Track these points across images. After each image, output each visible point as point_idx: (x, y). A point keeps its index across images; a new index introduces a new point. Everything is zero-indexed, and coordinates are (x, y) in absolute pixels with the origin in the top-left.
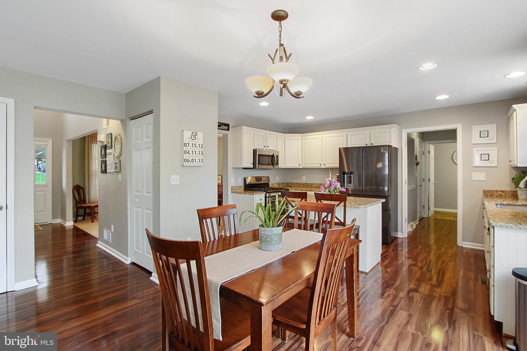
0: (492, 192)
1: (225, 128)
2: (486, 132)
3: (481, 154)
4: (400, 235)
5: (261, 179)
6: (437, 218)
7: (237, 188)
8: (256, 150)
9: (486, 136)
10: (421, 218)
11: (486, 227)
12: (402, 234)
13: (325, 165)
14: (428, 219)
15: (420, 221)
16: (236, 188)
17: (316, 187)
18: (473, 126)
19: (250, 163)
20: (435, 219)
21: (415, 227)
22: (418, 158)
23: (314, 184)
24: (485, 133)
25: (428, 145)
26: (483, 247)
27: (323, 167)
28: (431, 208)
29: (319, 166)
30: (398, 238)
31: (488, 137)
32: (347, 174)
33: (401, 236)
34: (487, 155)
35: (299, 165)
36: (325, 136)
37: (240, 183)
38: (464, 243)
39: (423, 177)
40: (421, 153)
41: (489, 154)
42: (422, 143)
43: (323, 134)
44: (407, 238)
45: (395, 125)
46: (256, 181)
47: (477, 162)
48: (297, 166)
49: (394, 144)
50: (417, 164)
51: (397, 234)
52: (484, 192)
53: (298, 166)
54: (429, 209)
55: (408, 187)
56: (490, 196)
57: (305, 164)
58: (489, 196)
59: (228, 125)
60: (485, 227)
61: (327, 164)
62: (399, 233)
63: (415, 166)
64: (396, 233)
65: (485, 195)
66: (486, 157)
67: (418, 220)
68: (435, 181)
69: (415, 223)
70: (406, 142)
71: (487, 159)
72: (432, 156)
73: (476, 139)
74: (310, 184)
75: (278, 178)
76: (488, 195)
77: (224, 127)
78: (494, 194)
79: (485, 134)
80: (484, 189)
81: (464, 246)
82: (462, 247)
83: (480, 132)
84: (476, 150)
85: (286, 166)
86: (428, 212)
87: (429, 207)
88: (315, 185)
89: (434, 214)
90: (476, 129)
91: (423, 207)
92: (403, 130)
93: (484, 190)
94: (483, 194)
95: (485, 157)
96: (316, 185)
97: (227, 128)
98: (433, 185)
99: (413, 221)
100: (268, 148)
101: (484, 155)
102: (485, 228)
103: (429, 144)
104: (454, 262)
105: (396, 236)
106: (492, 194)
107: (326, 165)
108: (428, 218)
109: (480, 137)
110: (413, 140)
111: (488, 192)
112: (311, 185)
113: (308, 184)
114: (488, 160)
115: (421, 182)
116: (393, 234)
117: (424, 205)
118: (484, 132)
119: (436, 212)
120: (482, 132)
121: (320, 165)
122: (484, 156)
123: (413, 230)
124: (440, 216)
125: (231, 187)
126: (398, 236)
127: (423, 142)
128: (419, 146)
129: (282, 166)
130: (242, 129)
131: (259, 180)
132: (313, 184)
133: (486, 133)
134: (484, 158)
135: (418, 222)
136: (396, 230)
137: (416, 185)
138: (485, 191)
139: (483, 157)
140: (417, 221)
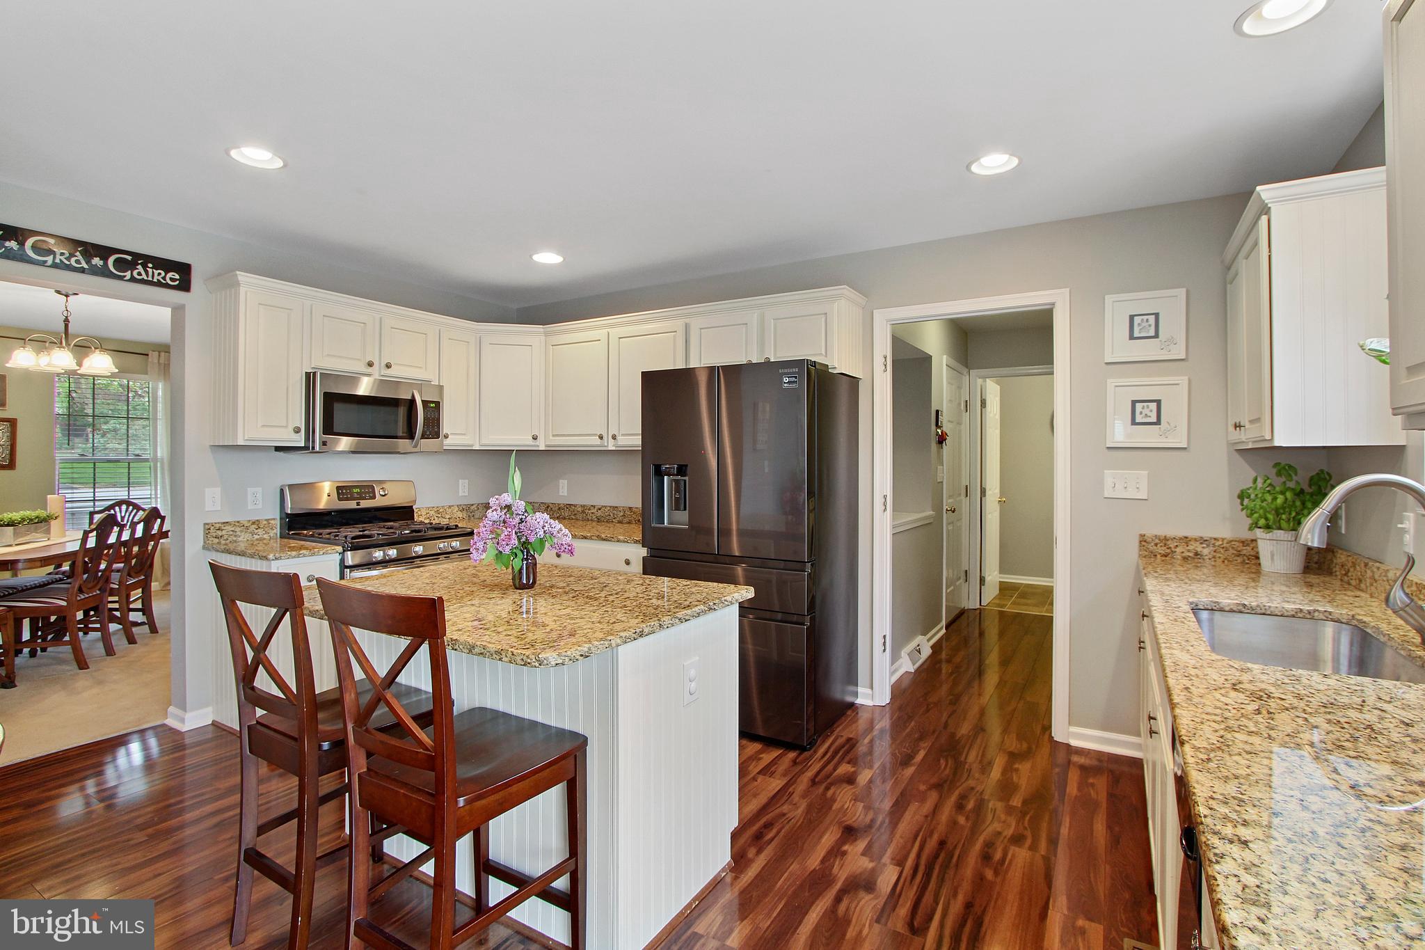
0: (1169, 543)
1: (164, 278)
2: (1152, 319)
3: (1134, 403)
4: (865, 696)
5: (369, 493)
6: (1005, 610)
7: (238, 529)
8: (314, 373)
9: (1152, 333)
10: (956, 612)
11: (1143, 642)
12: (869, 691)
13: (614, 437)
14: (980, 613)
15: (954, 626)
16: (229, 528)
17: (599, 520)
18: (1109, 299)
19: (286, 427)
20: (1002, 614)
21: (927, 652)
22: (944, 419)
23: (594, 507)
24: (1147, 320)
25: (980, 381)
26: (1139, 747)
27: (611, 448)
28: (988, 579)
29: (598, 442)
30: (857, 708)
31: (1156, 336)
32: (669, 475)
33: (869, 703)
34: (1153, 406)
35: (535, 438)
36: (616, 332)
37: (260, 506)
38: (1073, 729)
39: (965, 482)
40: (960, 404)
41: (1158, 402)
42: (962, 374)
43: (612, 326)
44: (888, 709)
45: (845, 290)
46: (340, 499)
47: (1120, 432)
48: (528, 443)
49: (840, 362)
50: (941, 439)
51: (856, 694)
52: (1143, 543)
53: (531, 442)
54: (982, 581)
55: (894, 519)
56: (1164, 558)
57: (553, 436)
58: (1159, 556)
59: (184, 270)
60: (1142, 644)
61: (623, 435)
62: (860, 689)
63: (934, 446)
64: (851, 688)
65: (1147, 553)
66: (1149, 414)
67: (944, 623)
68: (1002, 494)
69: (928, 640)
70: (885, 358)
71: (1154, 420)
72: (991, 415)
73: (1118, 346)
74: (580, 509)
75: (467, 485)
76: (1156, 555)
77: (156, 272)
78: (1178, 550)
79: (1145, 324)
80: (1143, 533)
81: (1074, 743)
82: (1068, 745)
83: (1132, 318)
84: (1116, 386)
85: (484, 441)
86: (980, 590)
87: (983, 575)
88: (594, 511)
89: (999, 594)
90: (1117, 308)
91: (963, 577)
92: (877, 314)
93: (1142, 536)
94: (1140, 550)
95: (1146, 411)
96: (600, 513)
97: (172, 279)
98: (997, 507)
99: (924, 634)
100: (389, 372)
101: (1145, 404)
102: (1140, 648)
103: (984, 378)
104: (1030, 849)
105: (849, 699)
106: (1168, 551)
107: (618, 438)
108: (978, 611)
109: (1132, 337)
110: (926, 360)
111: (1157, 541)
112: (583, 512)
113: (575, 506)
114: (1158, 422)
115: (958, 499)
116: (838, 692)
117: (966, 571)
118: (1142, 320)
119: (1005, 588)
120: (1137, 320)
121: (601, 437)
122: (1143, 408)
123: (916, 671)
124: (1014, 603)
125: (205, 524)
126: (859, 701)
127: (965, 371)
128: (949, 383)
129: (470, 443)
130: (238, 284)
131: (356, 495)
132: (589, 510)
133: (1150, 323)
134: (1144, 414)
135: (944, 631)
136: (852, 678)
137: (938, 507)
138: (1146, 537)
139: (1141, 413)
140: (941, 628)
